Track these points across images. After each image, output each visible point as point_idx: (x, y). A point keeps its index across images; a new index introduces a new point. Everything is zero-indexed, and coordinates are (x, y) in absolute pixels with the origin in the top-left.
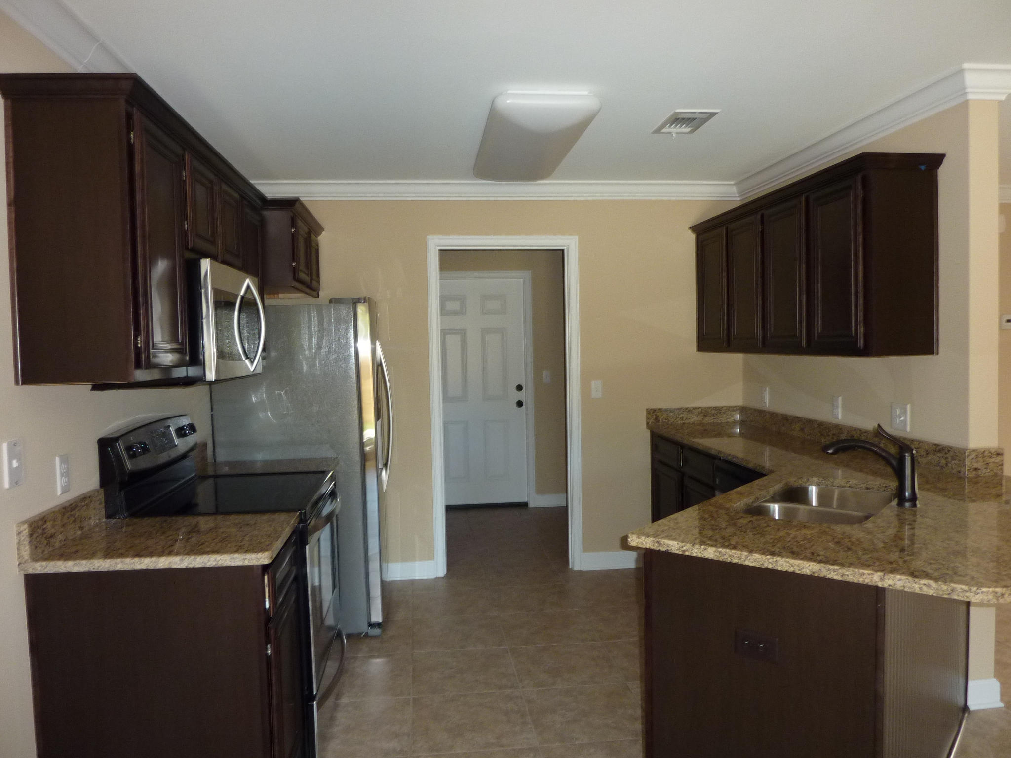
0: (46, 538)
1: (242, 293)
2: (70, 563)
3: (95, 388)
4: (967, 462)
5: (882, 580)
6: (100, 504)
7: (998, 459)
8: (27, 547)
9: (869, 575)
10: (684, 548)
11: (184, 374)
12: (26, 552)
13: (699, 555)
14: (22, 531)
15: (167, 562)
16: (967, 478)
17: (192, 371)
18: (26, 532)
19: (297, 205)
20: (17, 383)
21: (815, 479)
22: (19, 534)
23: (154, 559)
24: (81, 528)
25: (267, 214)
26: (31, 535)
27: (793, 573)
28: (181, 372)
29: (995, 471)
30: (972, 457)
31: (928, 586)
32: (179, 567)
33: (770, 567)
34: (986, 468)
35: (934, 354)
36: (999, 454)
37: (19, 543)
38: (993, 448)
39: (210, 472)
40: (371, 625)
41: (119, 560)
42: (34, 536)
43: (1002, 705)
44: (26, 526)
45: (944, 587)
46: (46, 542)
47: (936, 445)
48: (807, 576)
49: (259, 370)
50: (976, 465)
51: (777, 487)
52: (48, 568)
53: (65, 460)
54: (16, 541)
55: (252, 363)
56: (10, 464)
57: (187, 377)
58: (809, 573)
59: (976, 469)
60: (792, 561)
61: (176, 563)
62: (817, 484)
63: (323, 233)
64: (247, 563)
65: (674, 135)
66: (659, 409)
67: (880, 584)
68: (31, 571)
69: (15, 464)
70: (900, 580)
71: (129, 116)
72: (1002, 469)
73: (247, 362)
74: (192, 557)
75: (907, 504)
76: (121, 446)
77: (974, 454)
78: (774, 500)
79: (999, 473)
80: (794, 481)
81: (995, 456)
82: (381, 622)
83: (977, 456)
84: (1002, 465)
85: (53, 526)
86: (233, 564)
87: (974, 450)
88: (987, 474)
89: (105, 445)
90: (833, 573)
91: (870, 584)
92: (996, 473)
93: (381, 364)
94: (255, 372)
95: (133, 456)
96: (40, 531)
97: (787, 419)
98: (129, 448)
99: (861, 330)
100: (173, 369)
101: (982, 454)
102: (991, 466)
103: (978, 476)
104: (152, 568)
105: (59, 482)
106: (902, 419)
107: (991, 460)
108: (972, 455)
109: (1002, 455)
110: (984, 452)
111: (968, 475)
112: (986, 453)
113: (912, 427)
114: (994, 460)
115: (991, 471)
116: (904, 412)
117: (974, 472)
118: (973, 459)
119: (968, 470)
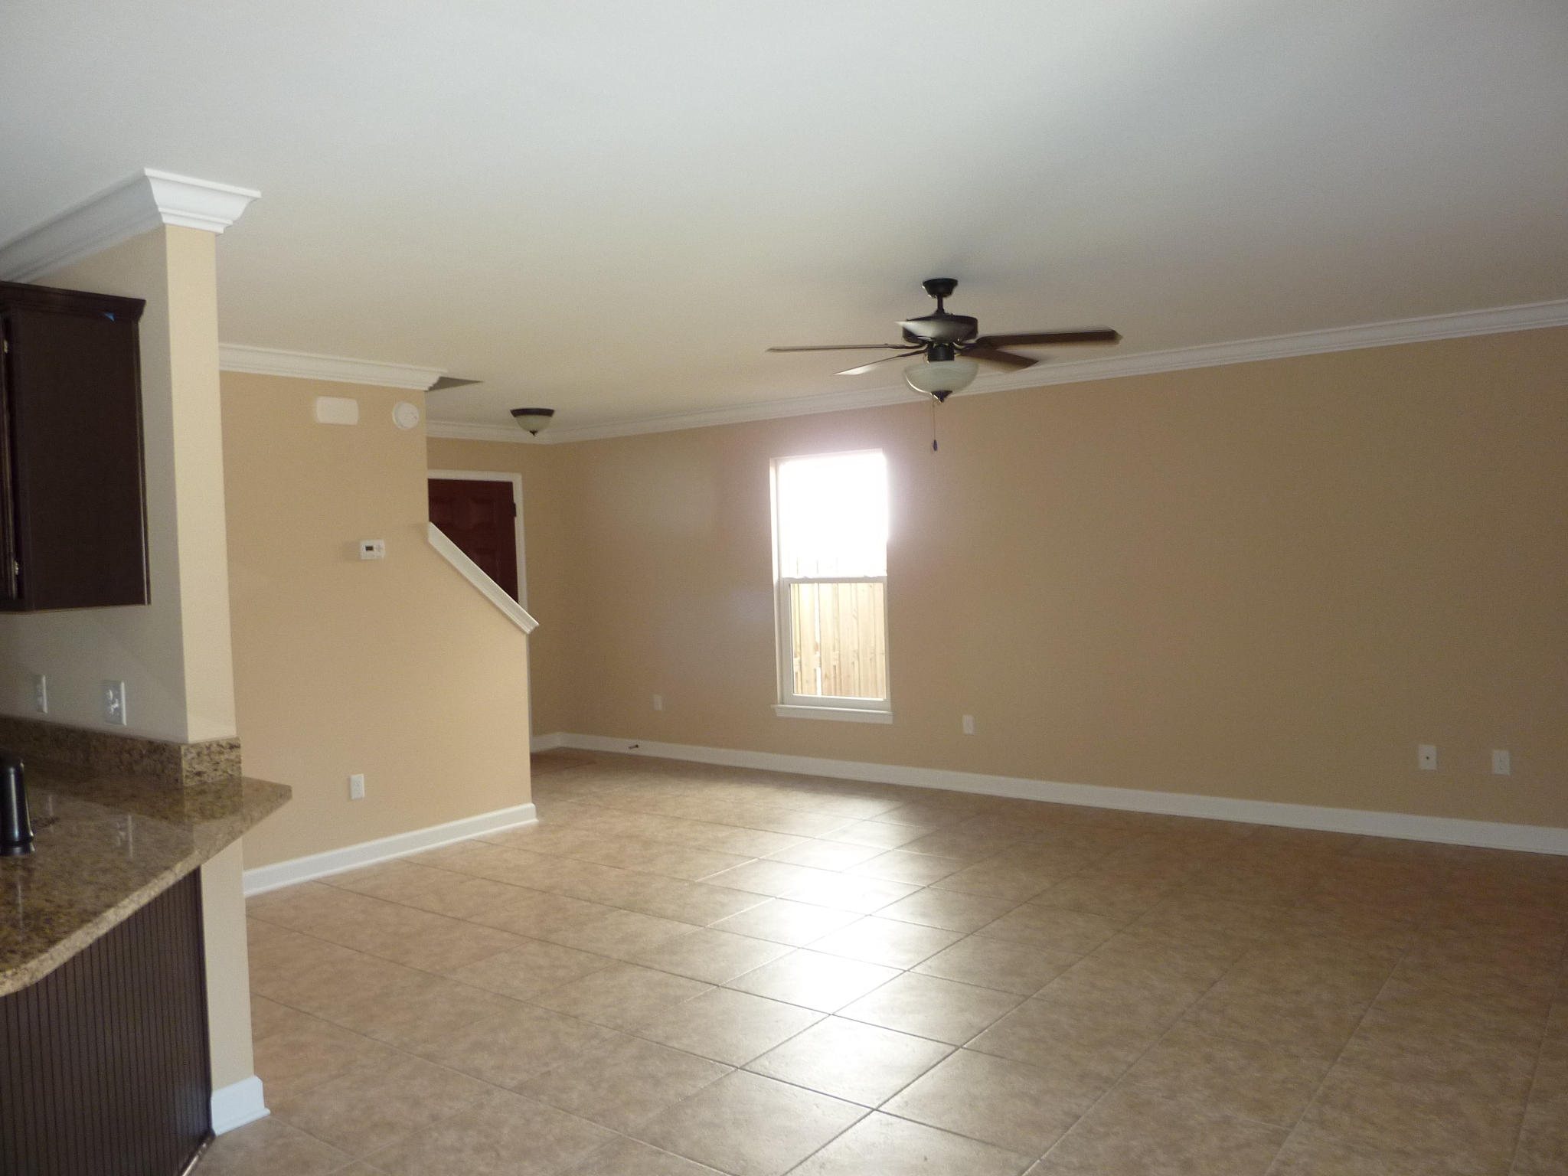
4: (185, 765)
7: (233, 755)
16: (188, 789)
29: (230, 773)
30: (189, 756)
34: (216, 770)
35: (145, 602)
36: (233, 746)
38: (223, 740)
43: (267, 1111)
50: (198, 768)
59: (199, 774)
72: (239, 769)
75: (17, 852)
77: (194, 751)
79: (236, 774)
81: (228, 750)
83: (199, 754)
84: (240, 762)
87: (193, 746)
88: (218, 779)
92: (231, 776)
99: (13, 567)
101: (212, 750)
102: (223, 766)
103: (204, 783)
106: (116, 705)
107: (223, 757)
108: (191, 753)
109: (238, 747)
110: (211, 745)
111: (189, 783)
112: (214, 748)
113: (127, 717)
114: (226, 756)
115: (224, 772)
116: (118, 696)
117: (197, 778)
118: (193, 759)
119: (187, 776)
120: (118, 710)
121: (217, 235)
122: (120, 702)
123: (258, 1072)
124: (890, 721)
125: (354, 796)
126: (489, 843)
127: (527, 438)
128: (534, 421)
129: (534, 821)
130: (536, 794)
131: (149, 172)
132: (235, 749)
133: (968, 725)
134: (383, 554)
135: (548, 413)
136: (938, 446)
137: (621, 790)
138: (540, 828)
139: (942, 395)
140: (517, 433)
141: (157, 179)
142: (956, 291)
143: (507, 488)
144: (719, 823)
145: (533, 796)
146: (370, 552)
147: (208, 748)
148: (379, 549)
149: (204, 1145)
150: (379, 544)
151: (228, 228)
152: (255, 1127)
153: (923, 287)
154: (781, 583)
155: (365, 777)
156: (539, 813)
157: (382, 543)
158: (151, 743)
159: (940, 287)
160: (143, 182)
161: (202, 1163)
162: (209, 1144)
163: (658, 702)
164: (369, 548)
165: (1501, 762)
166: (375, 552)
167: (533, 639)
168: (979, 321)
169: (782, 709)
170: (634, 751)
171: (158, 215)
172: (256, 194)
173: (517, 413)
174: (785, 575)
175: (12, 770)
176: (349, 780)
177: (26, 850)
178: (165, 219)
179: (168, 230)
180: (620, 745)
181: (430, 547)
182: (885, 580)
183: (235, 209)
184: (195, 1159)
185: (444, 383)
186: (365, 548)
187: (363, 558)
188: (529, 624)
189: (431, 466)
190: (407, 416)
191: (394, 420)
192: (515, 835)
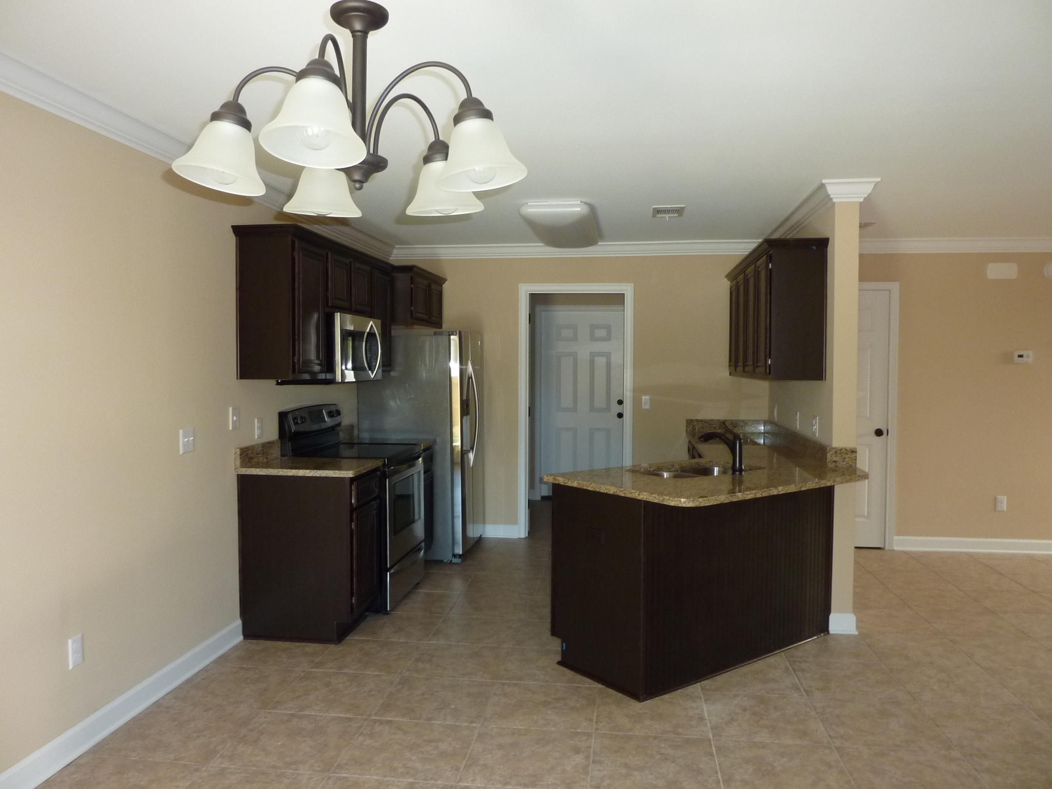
0: (248, 458)
1: (368, 330)
2: (258, 470)
3: (278, 384)
4: (829, 456)
6: (278, 448)
7: (853, 455)
8: (239, 460)
10: (565, 482)
11: (324, 377)
12: (238, 463)
13: (571, 485)
14: (236, 452)
15: (303, 473)
16: (829, 468)
17: (329, 376)
18: (239, 453)
19: (415, 269)
20: (237, 379)
22: (236, 453)
23: (297, 470)
24: (267, 458)
25: (395, 274)
26: (241, 455)
27: (607, 493)
28: (322, 376)
29: (850, 463)
30: (831, 453)
32: (309, 475)
33: (598, 490)
34: (843, 461)
35: (821, 379)
36: (853, 451)
37: (235, 458)
38: (848, 447)
39: (356, 441)
40: (454, 556)
41: (280, 470)
42: (243, 455)
43: (857, 633)
44: (238, 450)
46: (248, 460)
49: (379, 377)
50: (835, 459)
52: (248, 472)
53: (261, 421)
54: (234, 457)
55: (373, 373)
56: (233, 418)
57: (326, 379)
58: (612, 493)
59: (835, 462)
60: (607, 487)
61: (307, 473)
63: (446, 282)
64: (341, 476)
65: (668, 219)
66: (696, 420)
67: (638, 498)
68: (240, 473)
69: (235, 418)
70: (645, 495)
71: (293, 243)
72: (855, 463)
73: (370, 372)
74: (315, 471)
75: (737, 473)
76: (290, 416)
77: (834, 451)
79: (853, 465)
81: (850, 453)
82: (461, 553)
83: (836, 452)
84: (856, 460)
85: (252, 453)
86: (335, 476)
87: (835, 448)
88: (845, 465)
89: (282, 416)
90: (621, 492)
92: (851, 465)
93: (472, 378)
94: (374, 379)
95: (296, 423)
96: (245, 454)
98: (295, 419)
99: (769, 361)
100: (319, 374)
101: (840, 451)
102: (847, 460)
103: (836, 467)
104: (295, 475)
105: (257, 432)
107: (847, 456)
108: (832, 451)
109: (856, 452)
110: (842, 449)
111: (830, 465)
112: (844, 451)
113: (817, 433)
114: (849, 456)
115: (848, 463)
116: (816, 423)
117: (834, 464)
118: (833, 454)
119: (829, 462)
120: (815, 429)
121: (861, 203)
122: (816, 426)
125: (999, 509)
131: (824, 181)
132: (853, 453)
134: (1030, 360)
141: (829, 183)
146: (1021, 359)
148: (1028, 356)
149: (822, 634)
150: (1028, 353)
151: (865, 199)
155: (1007, 498)
157: (1030, 352)
158: (820, 445)
160: (822, 186)
161: (817, 640)
162: (825, 635)
164: (1021, 356)
166: (1024, 359)
171: (831, 199)
172: (878, 180)
175: (738, 442)
176: (995, 499)
177: (741, 474)
178: (834, 200)
179: (836, 205)
183: (868, 189)
184: (815, 637)
186: (1017, 356)
187: (1015, 362)
191: (1046, 274)
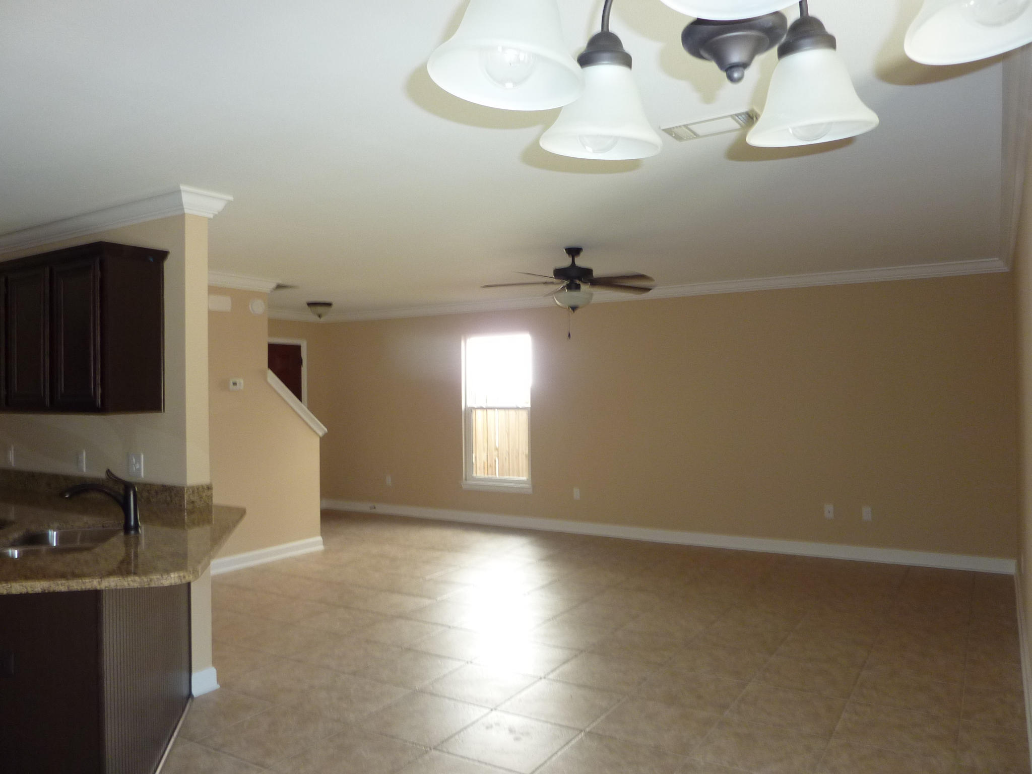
4: (186, 497)
5: (99, 583)
7: (209, 492)
9: (90, 582)
16: (187, 510)
21: (56, 525)
29: (207, 502)
30: (189, 493)
31: (134, 581)
34: (201, 500)
35: (161, 410)
36: (209, 488)
38: (204, 484)
43: (218, 687)
45: (145, 579)
47: (164, 486)
48: (39, 594)
50: (192, 498)
51: (16, 535)
59: (193, 502)
60: (24, 584)
62: (58, 529)
67: (98, 588)
72: (211, 500)
75: (133, 532)
78: (13, 545)
79: (210, 503)
80: (34, 528)
81: (207, 490)
83: (193, 492)
84: (211, 497)
87: (191, 487)
88: (201, 505)
90: (61, 586)
91: (91, 589)
92: (207, 504)
97: (33, 476)
99: (99, 391)
102: (204, 498)
103: (194, 507)
106: (138, 467)
107: (204, 494)
108: (190, 491)
109: (211, 488)
110: (199, 487)
111: (187, 507)
112: (201, 488)
113: (144, 473)
114: (206, 493)
115: (205, 502)
116: (138, 461)
117: (191, 504)
118: (191, 494)
119: (186, 503)
120: (139, 470)
121: (209, 219)
122: (140, 465)
123: (214, 663)
124: (530, 491)
126: (297, 559)
127: (315, 318)
128: (320, 309)
129: (321, 547)
130: (324, 533)
131: (182, 187)
133: (577, 493)
134: (242, 388)
135: (329, 305)
136: (571, 336)
137: (369, 531)
138: (325, 552)
139: (574, 308)
140: (310, 316)
141: (185, 191)
142: (582, 254)
143: (297, 348)
144: (433, 548)
145: (321, 532)
146: (235, 386)
147: (198, 489)
148: (240, 384)
150: (240, 381)
151: (215, 216)
152: (214, 692)
153: (565, 251)
154: (467, 409)
156: (325, 543)
157: (242, 381)
159: (574, 252)
160: (179, 192)
161: (190, 709)
162: (191, 700)
163: (389, 481)
164: (235, 384)
165: (867, 513)
166: (238, 386)
167: (323, 440)
168: (594, 270)
169: (466, 484)
170: (373, 511)
171: (183, 209)
172: (231, 198)
173: (310, 304)
174: (469, 405)
177: (137, 532)
178: (186, 211)
179: (186, 217)
180: (363, 507)
181: (267, 383)
182: (530, 410)
183: (219, 206)
185: (279, 287)
186: (232, 384)
187: (231, 390)
188: (321, 430)
189: (270, 334)
190: (258, 307)
191: (250, 308)
192: (311, 555)
